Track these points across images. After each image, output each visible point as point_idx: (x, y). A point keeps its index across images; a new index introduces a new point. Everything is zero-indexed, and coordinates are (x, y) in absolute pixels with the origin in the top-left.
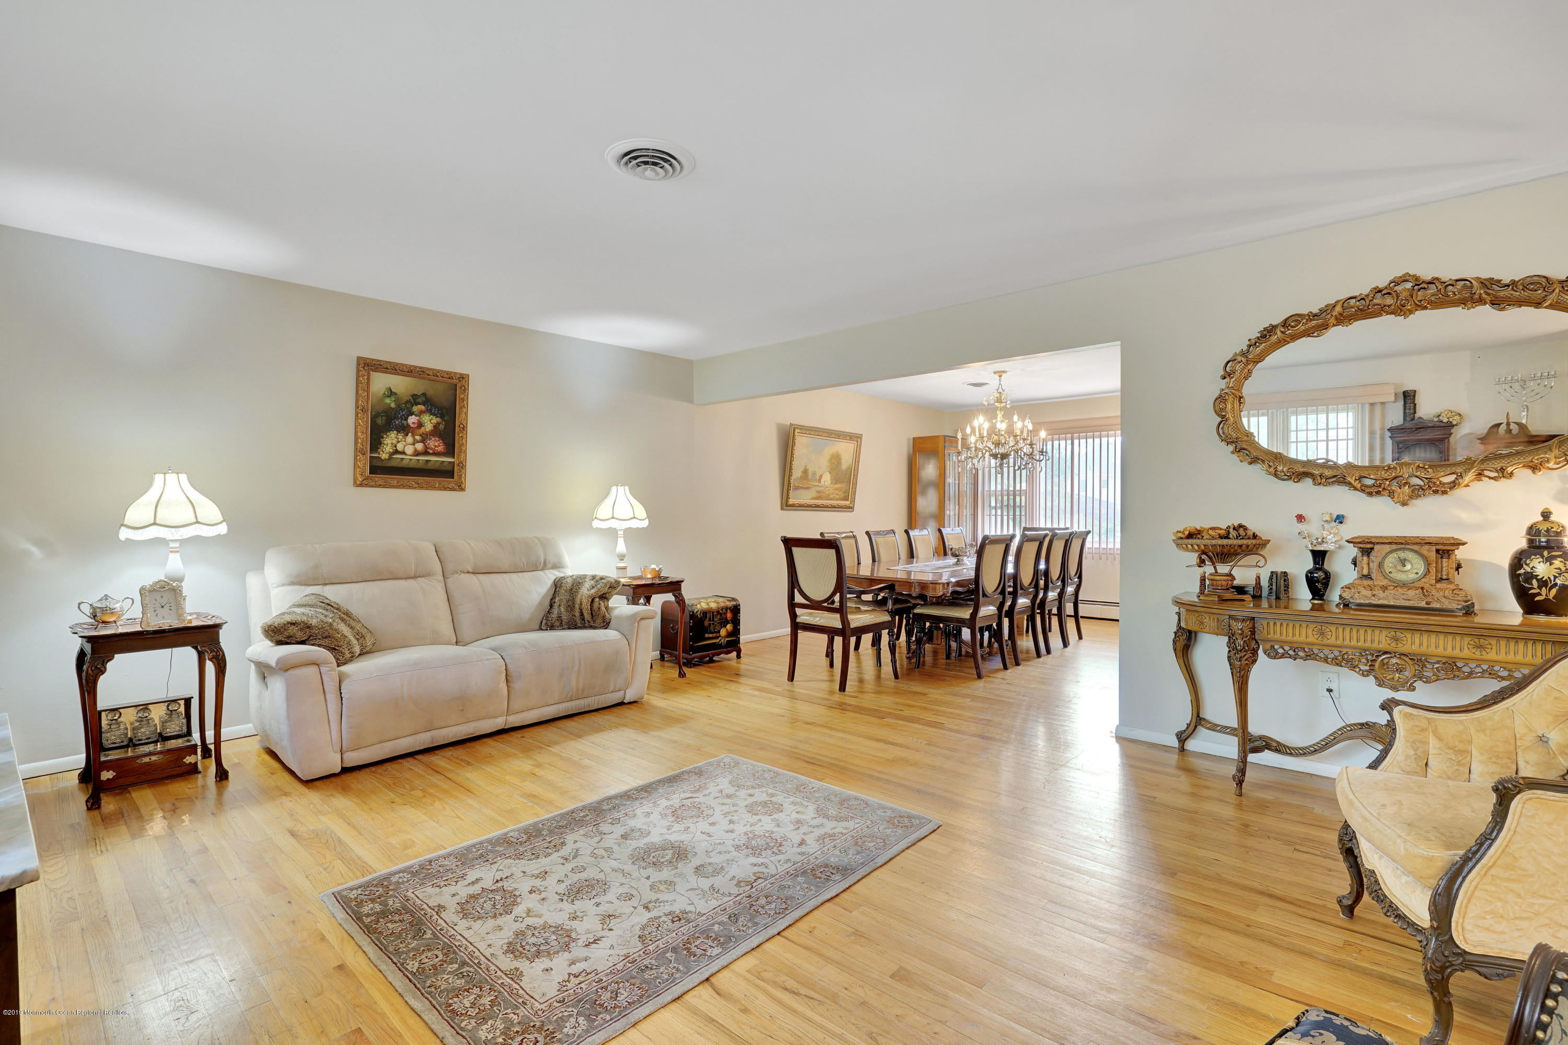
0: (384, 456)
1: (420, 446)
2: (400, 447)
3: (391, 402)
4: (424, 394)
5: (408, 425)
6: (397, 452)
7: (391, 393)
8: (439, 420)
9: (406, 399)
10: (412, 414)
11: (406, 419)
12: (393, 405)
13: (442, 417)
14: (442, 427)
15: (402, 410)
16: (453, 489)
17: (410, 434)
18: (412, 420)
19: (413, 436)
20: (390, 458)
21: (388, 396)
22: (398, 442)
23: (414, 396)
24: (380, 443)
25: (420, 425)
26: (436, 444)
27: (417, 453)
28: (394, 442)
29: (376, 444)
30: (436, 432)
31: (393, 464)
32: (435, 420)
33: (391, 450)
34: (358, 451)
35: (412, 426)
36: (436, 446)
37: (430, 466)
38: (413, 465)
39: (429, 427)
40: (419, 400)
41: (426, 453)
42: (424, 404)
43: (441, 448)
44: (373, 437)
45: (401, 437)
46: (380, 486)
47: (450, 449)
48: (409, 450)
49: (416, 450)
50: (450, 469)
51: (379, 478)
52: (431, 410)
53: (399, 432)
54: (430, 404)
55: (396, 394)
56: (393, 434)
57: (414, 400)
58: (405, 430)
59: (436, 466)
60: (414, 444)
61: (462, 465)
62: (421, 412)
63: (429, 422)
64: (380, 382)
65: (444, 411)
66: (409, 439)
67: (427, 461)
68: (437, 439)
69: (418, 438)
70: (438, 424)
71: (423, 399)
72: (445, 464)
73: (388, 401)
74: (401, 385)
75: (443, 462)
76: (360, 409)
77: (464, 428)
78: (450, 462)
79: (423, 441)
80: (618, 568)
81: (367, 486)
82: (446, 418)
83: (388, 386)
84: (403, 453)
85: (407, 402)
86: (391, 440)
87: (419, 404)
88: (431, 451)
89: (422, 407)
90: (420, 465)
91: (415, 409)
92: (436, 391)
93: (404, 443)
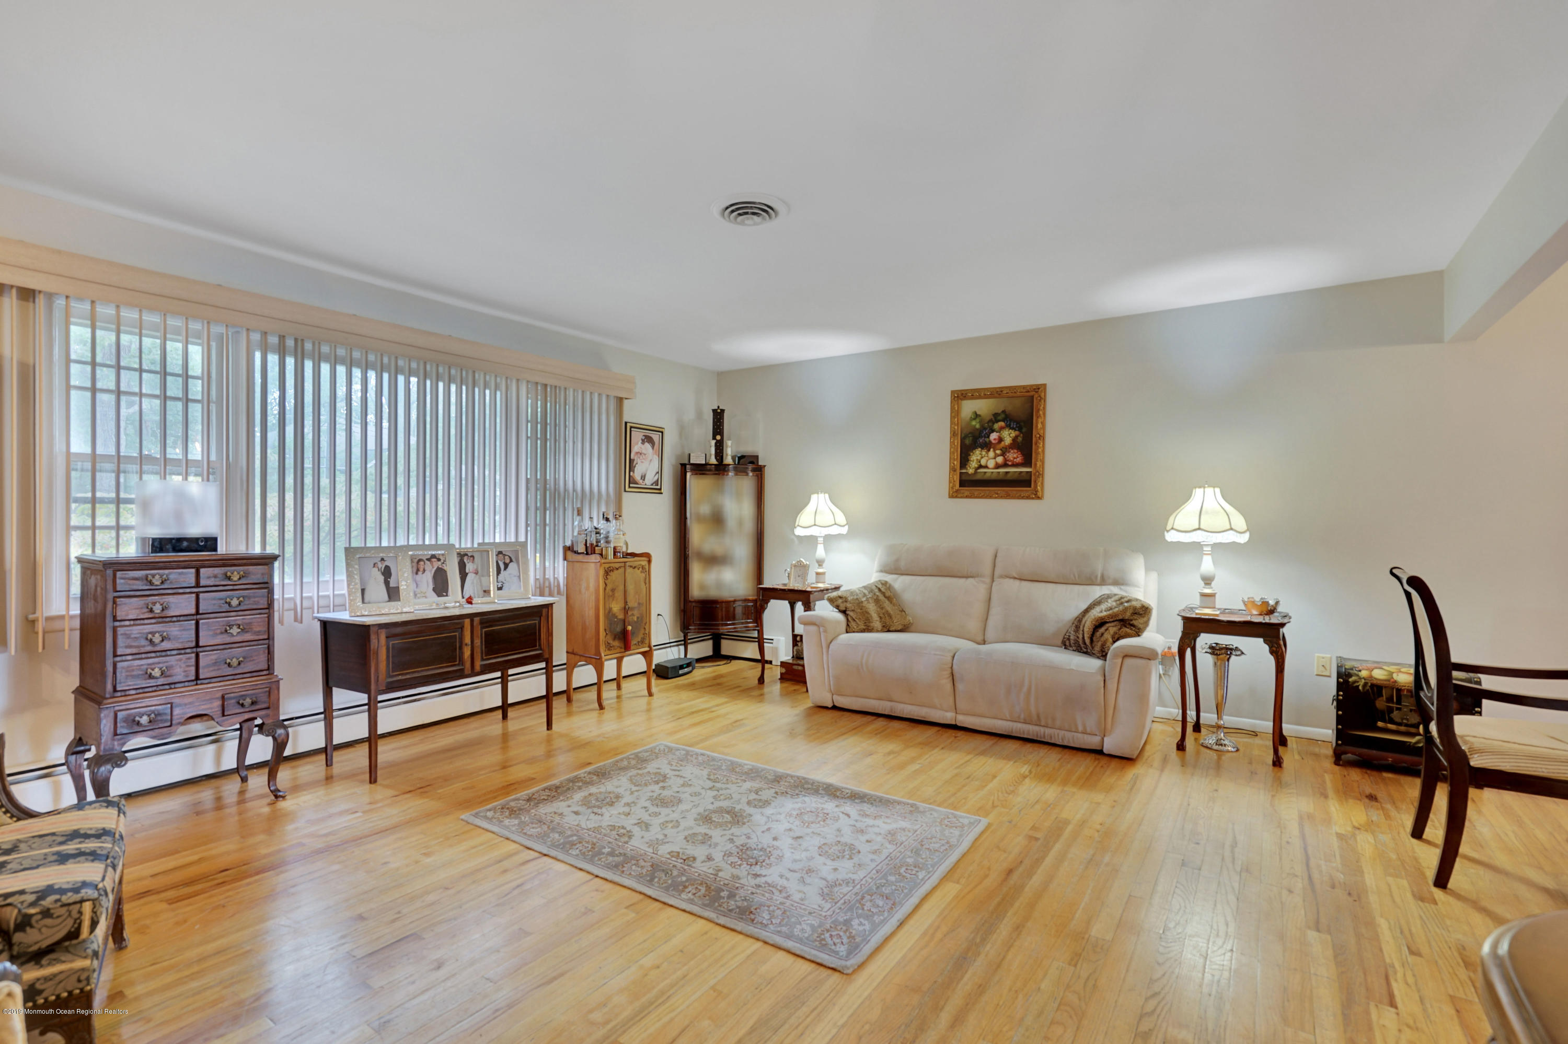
0: (971, 471)
1: (1000, 460)
2: (983, 462)
3: (976, 424)
4: (1004, 412)
5: (990, 442)
6: (981, 467)
7: (976, 416)
8: (1017, 433)
9: (988, 419)
10: (993, 431)
11: (988, 437)
12: (978, 426)
13: (1020, 429)
14: (1020, 439)
15: (985, 429)
16: (1028, 498)
17: (992, 450)
18: (994, 436)
19: (994, 451)
20: (976, 472)
21: (975, 419)
22: (982, 458)
23: (996, 415)
24: (968, 460)
25: (1001, 440)
26: (1015, 456)
27: (998, 466)
28: (979, 458)
29: (964, 461)
30: (1015, 445)
31: (978, 477)
32: (1014, 434)
33: (976, 466)
34: (953, 469)
35: (993, 442)
36: (1014, 458)
37: (1009, 477)
38: (994, 477)
39: (1008, 441)
40: (999, 418)
41: (1005, 465)
42: (1003, 421)
43: (1019, 460)
44: (963, 455)
45: (984, 453)
46: (967, 497)
47: (1027, 461)
48: (991, 464)
49: (997, 463)
50: (1028, 478)
51: (966, 490)
52: (1010, 425)
53: (982, 448)
54: (1008, 419)
55: (980, 416)
56: (978, 451)
57: (995, 418)
58: (987, 446)
59: (1015, 477)
60: (995, 458)
61: (1041, 475)
62: (1002, 428)
63: (1008, 436)
64: (969, 408)
65: (1022, 424)
66: (991, 454)
67: (1007, 473)
68: (1015, 451)
69: (998, 452)
70: (1016, 437)
71: (1003, 416)
72: (1023, 474)
73: (974, 423)
74: (984, 407)
75: (1021, 472)
76: (953, 434)
77: (1042, 437)
78: (1027, 472)
79: (1003, 454)
80: (1203, 595)
81: (956, 497)
82: (1024, 430)
83: (973, 410)
84: (986, 467)
85: (990, 421)
86: (977, 456)
87: (999, 421)
88: (1010, 463)
89: (1002, 424)
90: (1001, 477)
91: (996, 426)
92: (1014, 406)
93: (986, 458)
